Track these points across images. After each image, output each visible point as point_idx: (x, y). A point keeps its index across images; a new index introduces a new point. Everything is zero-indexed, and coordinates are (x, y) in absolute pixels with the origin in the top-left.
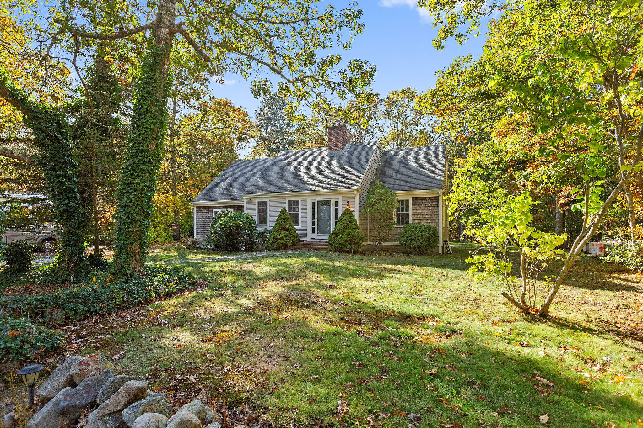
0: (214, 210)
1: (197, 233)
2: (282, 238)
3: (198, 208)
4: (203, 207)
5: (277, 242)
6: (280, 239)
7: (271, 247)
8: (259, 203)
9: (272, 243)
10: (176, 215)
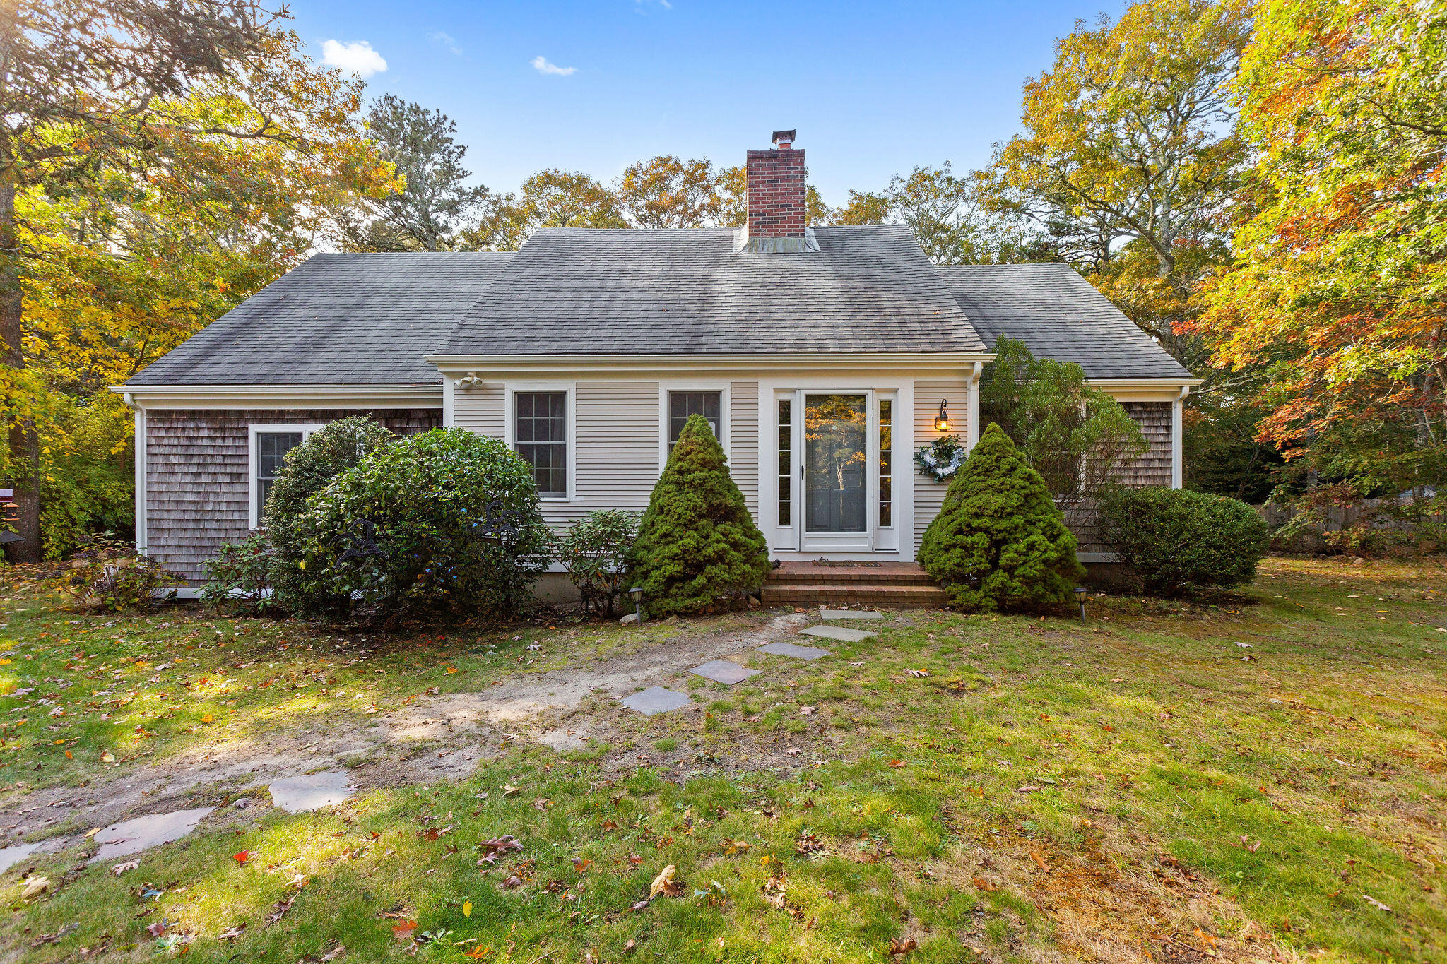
0: (254, 429)
1: (156, 530)
2: (720, 557)
3: (157, 416)
4: (194, 415)
5: (701, 580)
6: (710, 561)
7: (668, 604)
8: (523, 399)
9: (671, 580)
10: (16, 452)
